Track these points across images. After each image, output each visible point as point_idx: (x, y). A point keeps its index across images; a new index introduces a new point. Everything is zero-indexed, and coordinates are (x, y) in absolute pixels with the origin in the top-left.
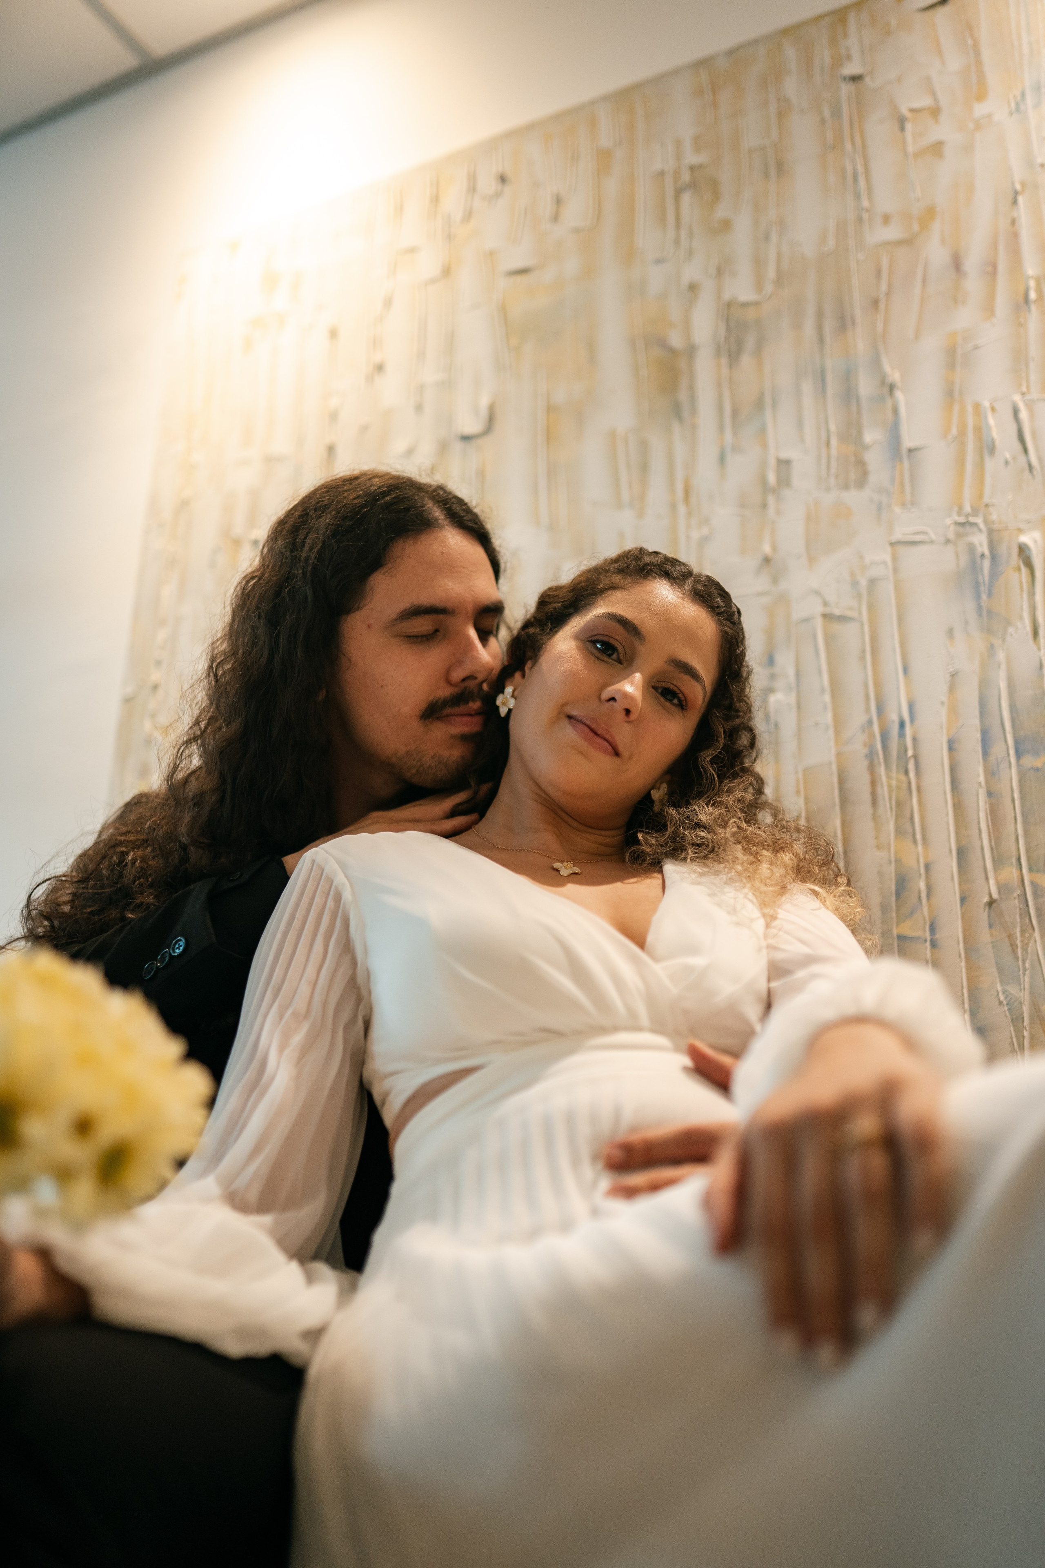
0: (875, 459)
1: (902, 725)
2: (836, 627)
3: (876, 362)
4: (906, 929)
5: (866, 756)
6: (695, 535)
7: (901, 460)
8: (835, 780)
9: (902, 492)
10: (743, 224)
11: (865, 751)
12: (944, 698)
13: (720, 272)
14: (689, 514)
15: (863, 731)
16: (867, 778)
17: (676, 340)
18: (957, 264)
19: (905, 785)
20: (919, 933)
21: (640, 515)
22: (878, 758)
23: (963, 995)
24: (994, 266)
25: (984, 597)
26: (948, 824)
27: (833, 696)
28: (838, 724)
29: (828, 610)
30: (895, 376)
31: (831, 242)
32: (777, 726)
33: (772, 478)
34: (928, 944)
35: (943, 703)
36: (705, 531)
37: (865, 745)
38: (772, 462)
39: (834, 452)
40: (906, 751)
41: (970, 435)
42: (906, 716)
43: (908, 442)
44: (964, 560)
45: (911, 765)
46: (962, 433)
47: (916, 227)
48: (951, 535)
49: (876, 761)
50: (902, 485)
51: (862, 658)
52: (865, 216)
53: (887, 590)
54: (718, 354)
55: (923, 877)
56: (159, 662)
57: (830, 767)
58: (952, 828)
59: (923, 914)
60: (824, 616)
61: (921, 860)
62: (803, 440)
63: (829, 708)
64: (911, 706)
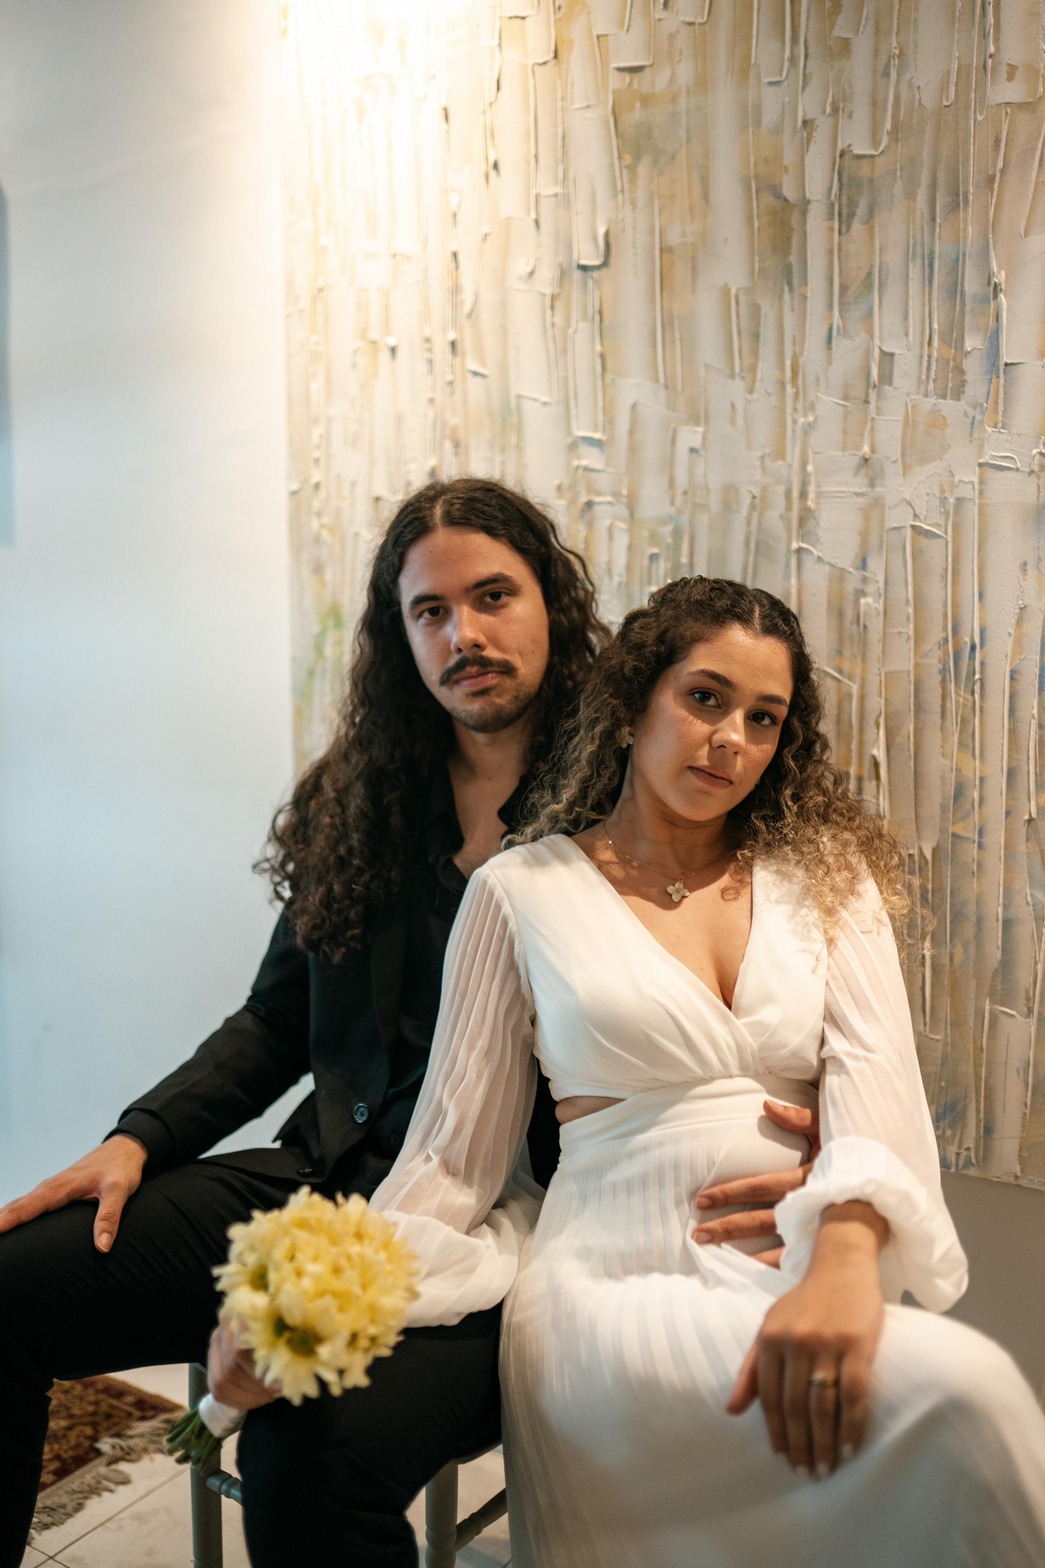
0: (973, 367)
1: (973, 648)
2: (924, 541)
3: (984, 256)
4: (959, 829)
5: (940, 670)
6: (801, 420)
7: (998, 377)
8: (912, 687)
9: (996, 411)
10: (862, 46)
11: (940, 666)
12: (1012, 630)
13: (835, 110)
14: (797, 394)
15: (939, 648)
16: (940, 691)
17: (789, 191)
19: (970, 704)
20: (970, 835)
21: (751, 391)
22: (950, 673)
23: (999, 891)
26: (1003, 745)
27: (916, 610)
28: (919, 637)
29: (918, 524)
30: (1001, 277)
31: (952, 92)
32: (865, 627)
33: (875, 371)
34: (976, 845)
35: (1010, 634)
36: (811, 418)
37: (940, 660)
38: (876, 353)
39: (935, 354)
40: (974, 674)
42: (977, 641)
43: (1005, 359)
45: (977, 688)
48: (1036, 468)
49: (948, 677)
50: (996, 403)
51: (944, 577)
52: (990, 61)
53: (972, 511)
54: (831, 217)
55: (978, 788)
56: (317, 461)
57: (909, 675)
58: (1005, 751)
59: (974, 819)
60: (913, 527)
61: (977, 773)
62: (907, 335)
63: (912, 620)
64: (982, 632)
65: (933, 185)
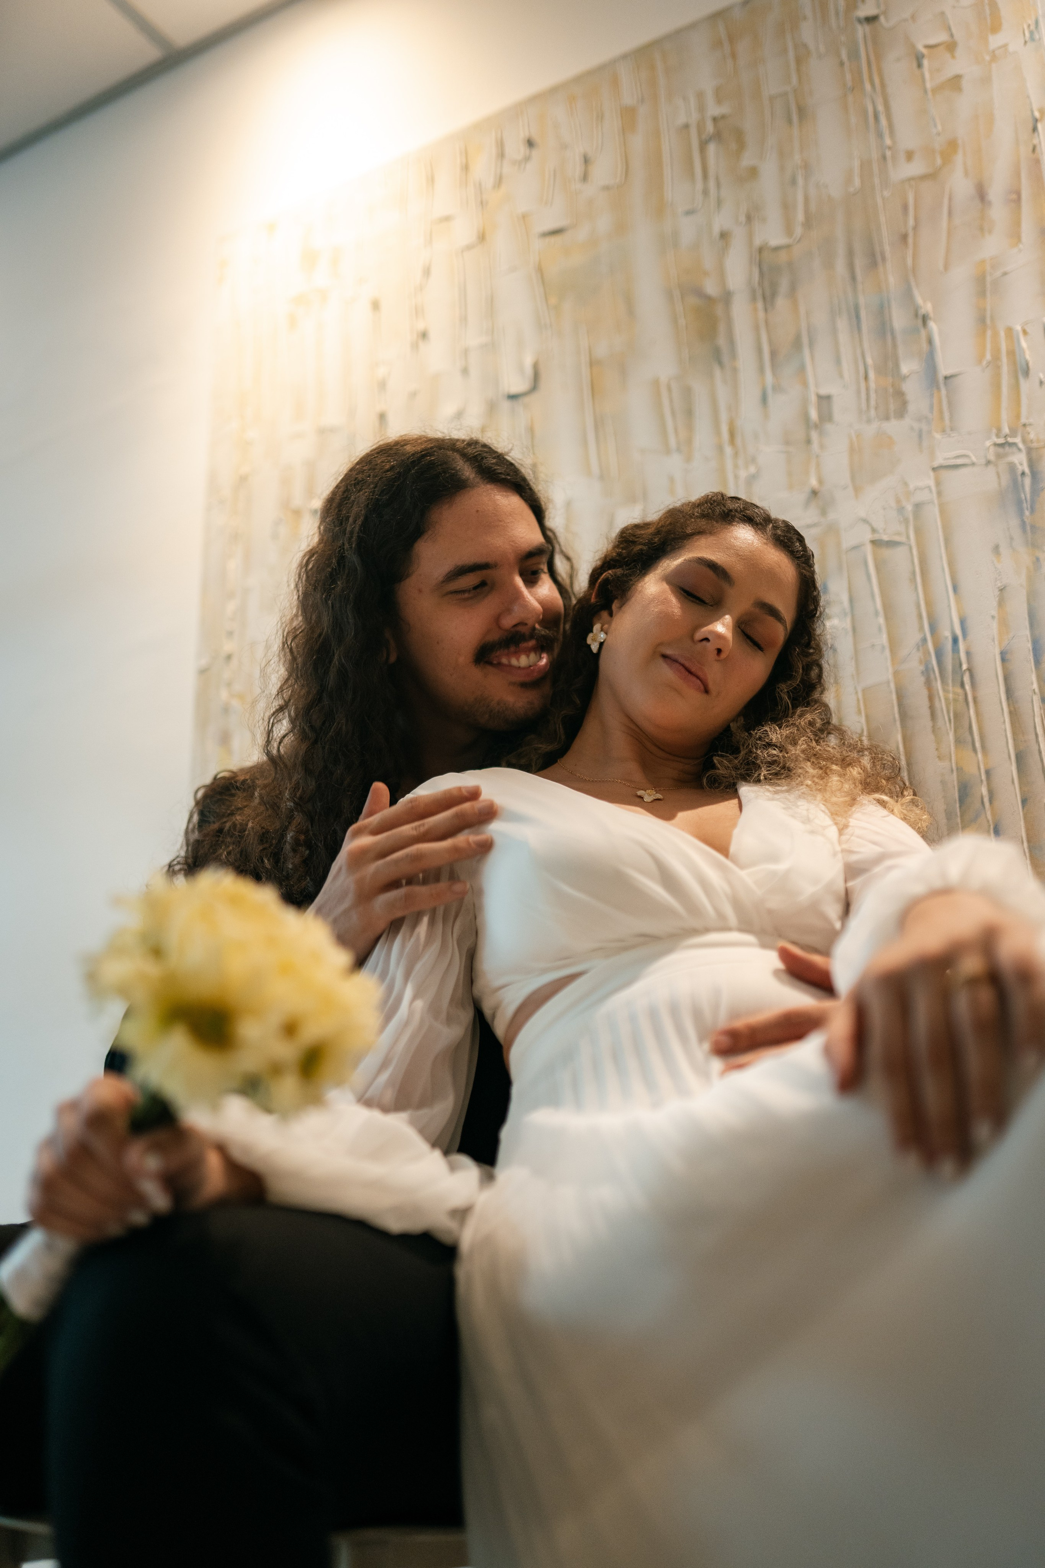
0: (913, 389)
1: (955, 640)
2: (886, 553)
3: (908, 295)
5: (922, 672)
6: (743, 474)
7: (938, 388)
8: (894, 697)
9: (942, 418)
10: (769, 170)
11: (922, 668)
12: (994, 612)
13: (749, 218)
14: (736, 455)
15: (918, 650)
16: (925, 692)
17: (711, 288)
18: (981, 194)
19: (961, 697)
21: (689, 459)
22: (934, 673)
24: (1019, 194)
25: (1027, 513)
26: (1005, 730)
27: (887, 618)
28: (894, 644)
29: (876, 537)
30: (927, 307)
31: (857, 182)
32: (834, 649)
33: (814, 414)
35: (993, 617)
36: (752, 469)
37: (921, 662)
38: (813, 399)
39: (872, 385)
40: (961, 665)
41: (1004, 359)
42: (959, 632)
43: (943, 370)
44: (1005, 479)
45: (967, 679)
46: (996, 358)
47: (939, 161)
48: (992, 457)
49: (932, 676)
50: (941, 412)
51: (913, 580)
52: (888, 153)
53: (933, 513)
54: (754, 299)
55: (985, 783)
56: (230, 634)
57: (889, 686)
58: (1009, 735)
59: (986, 817)
60: (873, 542)
61: (982, 767)
62: (841, 376)
63: (884, 629)
64: (963, 622)
65: (850, 254)
